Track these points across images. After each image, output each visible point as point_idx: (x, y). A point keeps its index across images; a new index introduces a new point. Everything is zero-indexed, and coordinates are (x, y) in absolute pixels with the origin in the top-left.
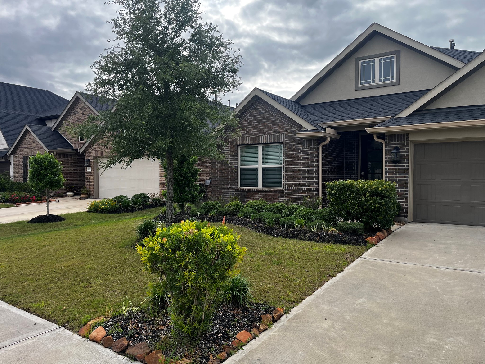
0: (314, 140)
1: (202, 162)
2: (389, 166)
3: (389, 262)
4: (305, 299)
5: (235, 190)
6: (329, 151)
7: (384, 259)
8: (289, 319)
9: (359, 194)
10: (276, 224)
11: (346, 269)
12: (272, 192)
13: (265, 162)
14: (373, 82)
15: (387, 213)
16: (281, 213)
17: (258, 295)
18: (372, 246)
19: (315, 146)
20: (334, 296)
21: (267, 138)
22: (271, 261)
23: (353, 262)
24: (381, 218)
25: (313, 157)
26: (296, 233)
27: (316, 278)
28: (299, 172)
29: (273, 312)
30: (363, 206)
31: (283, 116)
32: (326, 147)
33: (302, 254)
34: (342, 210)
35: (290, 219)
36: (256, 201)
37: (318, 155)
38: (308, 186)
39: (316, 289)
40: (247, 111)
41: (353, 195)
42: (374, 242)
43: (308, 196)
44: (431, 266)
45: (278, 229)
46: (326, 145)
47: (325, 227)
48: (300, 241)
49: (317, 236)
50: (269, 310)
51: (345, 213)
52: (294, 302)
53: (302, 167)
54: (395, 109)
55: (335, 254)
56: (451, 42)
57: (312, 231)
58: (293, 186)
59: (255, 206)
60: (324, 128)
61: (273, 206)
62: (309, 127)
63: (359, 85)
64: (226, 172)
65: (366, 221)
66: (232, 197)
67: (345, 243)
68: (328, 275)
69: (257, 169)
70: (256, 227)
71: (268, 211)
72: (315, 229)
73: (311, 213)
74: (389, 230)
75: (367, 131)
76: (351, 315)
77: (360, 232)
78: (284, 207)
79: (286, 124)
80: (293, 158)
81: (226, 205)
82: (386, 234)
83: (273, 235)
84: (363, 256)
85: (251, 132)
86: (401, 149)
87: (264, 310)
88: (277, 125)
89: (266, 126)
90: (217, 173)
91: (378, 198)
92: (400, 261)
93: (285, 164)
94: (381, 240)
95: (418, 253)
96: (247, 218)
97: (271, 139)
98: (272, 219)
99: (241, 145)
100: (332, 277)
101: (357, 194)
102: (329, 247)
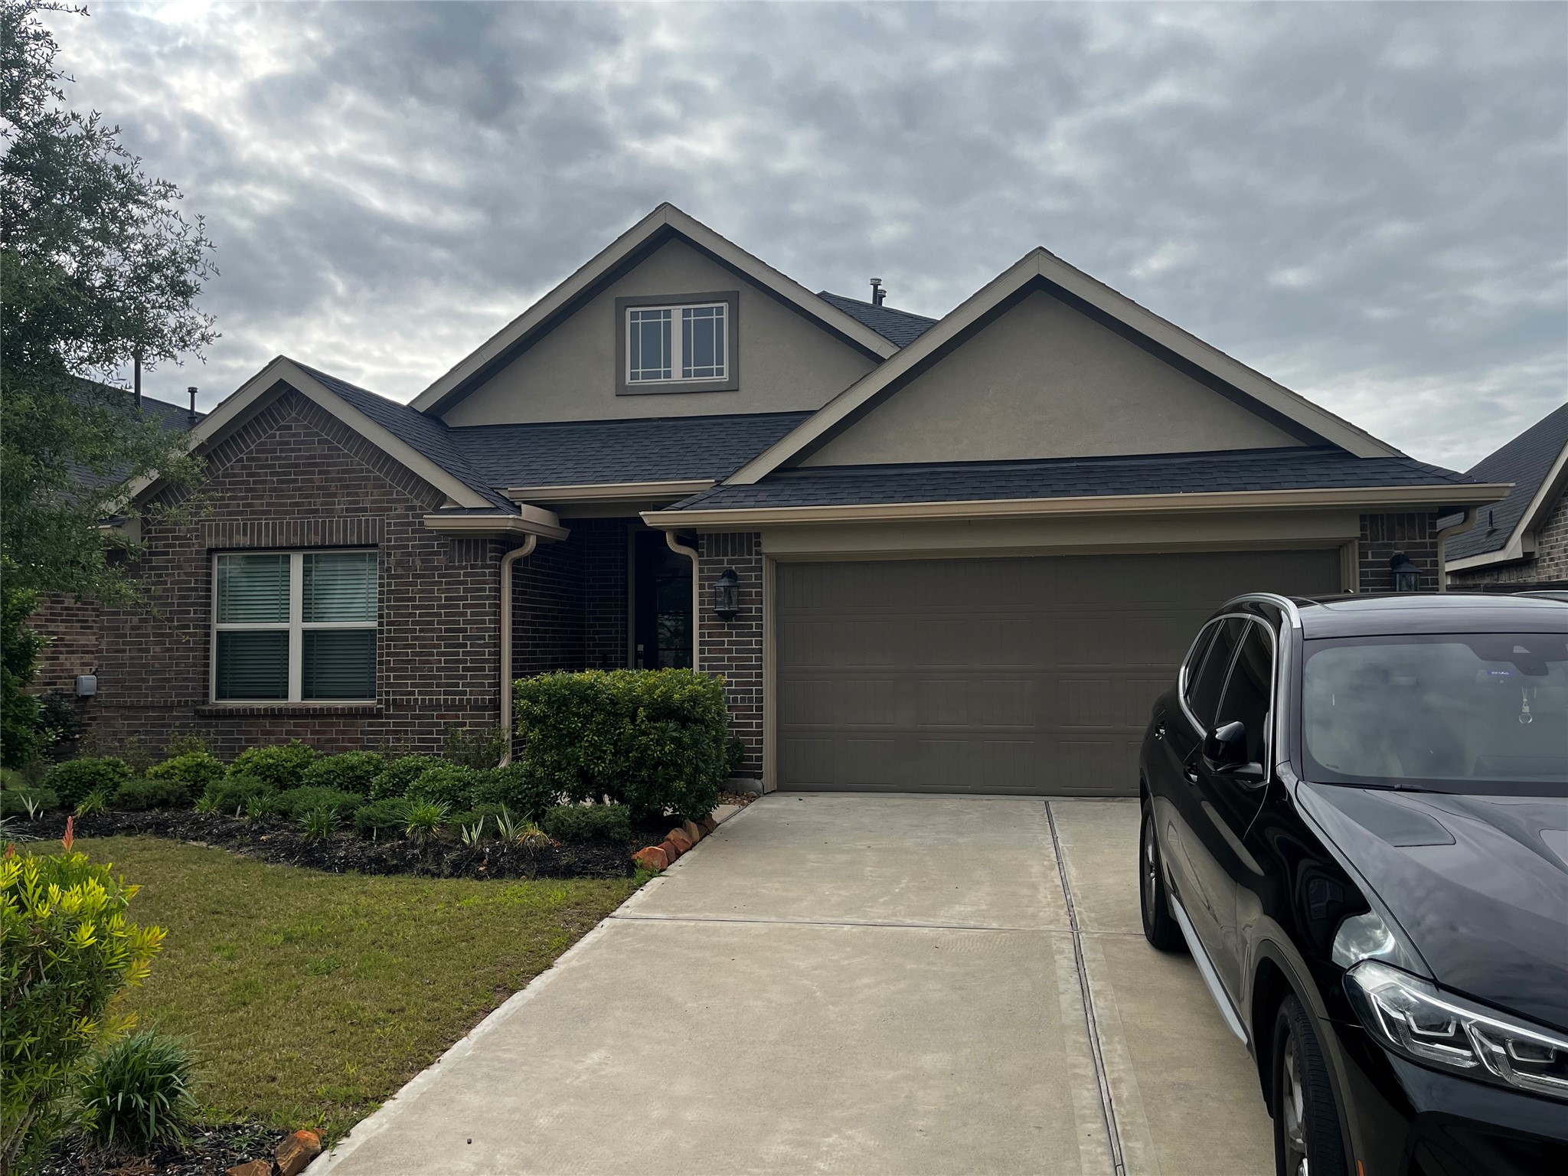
0: (484, 541)
1: (67, 609)
2: (710, 627)
3: (692, 924)
4: (406, 1082)
5: (197, 712)
6: (534, 580)
7: (680, 915)
8: (339, 1165)
9: (616, 715)
10: (345, 828)
11: (560, 960)
12: (338, 716)
13: (313, 611)
14: (668, 375)
15: (697, 770)
16: (367, 788)
17: (233, 1092)
18: (652, 876)
19: (489, 562)
20: (507, 1056)
21: (324, 529)
22: (304, 962)
23: (587, 932)
24: (680, 785)
25: (481, 598)
26: (409, 854)
27: (456, 1004)
28: (434, 646)
29: (278, 1148)
30: (628, 752)
31: (379, 458)
32: (526, 564)
33: (421, 926)
34: (566, 768)
35: (393, 807)
36: (273, 749)
37: (498, 590)
38: (464, 693)
39: (453, 1042)
40: (248, 433)
41: (599, 717)
42: (656, 863)
43: (464, 724)
44: (807, 920)
45: (347, 843)
46: (525, 559)
47: (508, 825)
48: (419, 880)
49: (480, 858)
50: (263, 1145)
51: (573, 776)
52: (366, 1099)
53: (446, 630)
54: (726, 461)
55: (530, 914)
56: (876, 287)
57: (464, 843)
58: (412, 693)
59: (269, 767)
60: (517, 504)
61: (337, 764)
62: (468, 499)
63: (628, 380)
64: (158, 649)
65: (637, 798)
66: (182, 740)
67: (568, 873)
68: (499, 986)
69: (285, 635)
70: (265, 843)
71: (319, 784)
72: (475, 835)
73: (469, 783)
74: (706, 822)
75: (646, 521)
76: (556, 1112)
77: (618, 833)
78: (376, 767)
79: (390, 485)
80: (413, 599)
81: (152, 770)
82: (696, 834)
83: (328, 869)
84: (618, 912)
85: (262, 504)
86: (744, 578)
87: (244, 1146)
88: (359, 486)
89: (319, 488)
90: (124, 651)
91: (671, 725)
92: (726, 916)
93: (385, 620)
94: (679, 855)
95: (777, 885)
96: (233, 812)
97: (338, 531)
98: (329, 809)
99: (224, 550)
100: (512, 992)
101: (609, 713)
102: (515, 892)
